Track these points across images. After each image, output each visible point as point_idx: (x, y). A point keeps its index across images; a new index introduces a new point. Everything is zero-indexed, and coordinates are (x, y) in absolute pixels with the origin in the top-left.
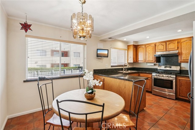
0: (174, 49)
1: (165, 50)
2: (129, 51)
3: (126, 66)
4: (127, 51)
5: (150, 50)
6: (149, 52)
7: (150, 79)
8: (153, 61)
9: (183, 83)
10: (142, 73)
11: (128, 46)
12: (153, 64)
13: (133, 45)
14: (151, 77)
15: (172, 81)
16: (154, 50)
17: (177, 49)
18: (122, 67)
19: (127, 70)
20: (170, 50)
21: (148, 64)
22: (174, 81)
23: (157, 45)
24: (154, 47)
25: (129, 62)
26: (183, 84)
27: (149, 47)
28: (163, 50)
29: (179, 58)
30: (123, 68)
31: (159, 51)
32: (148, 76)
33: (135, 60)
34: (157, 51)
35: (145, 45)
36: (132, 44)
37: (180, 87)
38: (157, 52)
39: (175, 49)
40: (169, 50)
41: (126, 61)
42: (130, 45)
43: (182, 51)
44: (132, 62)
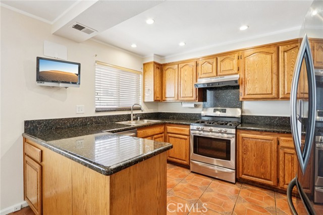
0: (231, 72)
1: (215, 74)
2: (146, 76)
3: (140, 109)
4: (141, 77)
5: (187, 73)
6: (186, 78)
7: (186, 137)
8: (192, 97)
9: (249, 144)
10: (170, 124)
11: (144, 64)
12: (192, 105)
13: (155, 63)
14: (188, 133)
15: (228, 142)
16: (195, 73)
17: (236, 72)
18: (129, 113)
19: (141, 119)
20: (224, 73)
21: (185, 105)
22: (233, 141)
23: (200, 62)
24: (195, 67)
25: (145, 101)
26: (250, 149)
27: (186, 68)
28: (211, 75)
29: (241, 90)
31: (204, 76)
32: (182, 130)
33: (158, 95)
34: (200, 76)
35: (178, 63)
36: (152, 60)
37: (245, 154)
38: (200, 78)
39: (234, 72)
40: (221, 74)
41: (141, 97)
42: (148, 63)
43: (246, 75)
44: (153, 100)
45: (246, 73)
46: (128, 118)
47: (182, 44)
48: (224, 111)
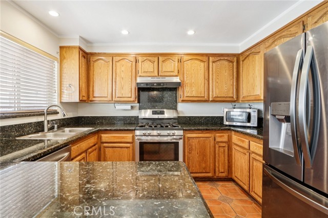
0: (172, 74)
1: (156, 74)
2: (65, 65)
3: (56, 113)
4: (57, 65)
5: (124, 69)
6: (123, 75)
7: (128, 145)
8: (131, 97)
9: (194, 144)
10: (106, 131)
11: (61, 47)
12: (129, 107)
13: (80, 49)
14: (130, 140)
16: (134, 70)
17: (177, 74)
18: (40, 119)
19: (59, 128)
20: (166, 74)
21: (119, 107)
22: (181, 143)
23: (140, 59)
24: (134, 63)
25: (62, 101)
26: (194, 147)
27: (123, 62)
28: (153, 74)
29: (180, 92)
30: (42, 122)
31: (145, 74)
32: (123, 138)
33: (84, 93)
34: (140, 74)
35: (113, 56)
36: (77, 43)
37: (190, 153)
38: (140, 76)
39: (174, 74)
40: (163, 74)
41: (56, 95)
42: (69, 47)
43: (185, 79)
44: (78, 100)
45: (185, 77)
46: (39, 127)
47: (125, 32)
48: (162, 113)
